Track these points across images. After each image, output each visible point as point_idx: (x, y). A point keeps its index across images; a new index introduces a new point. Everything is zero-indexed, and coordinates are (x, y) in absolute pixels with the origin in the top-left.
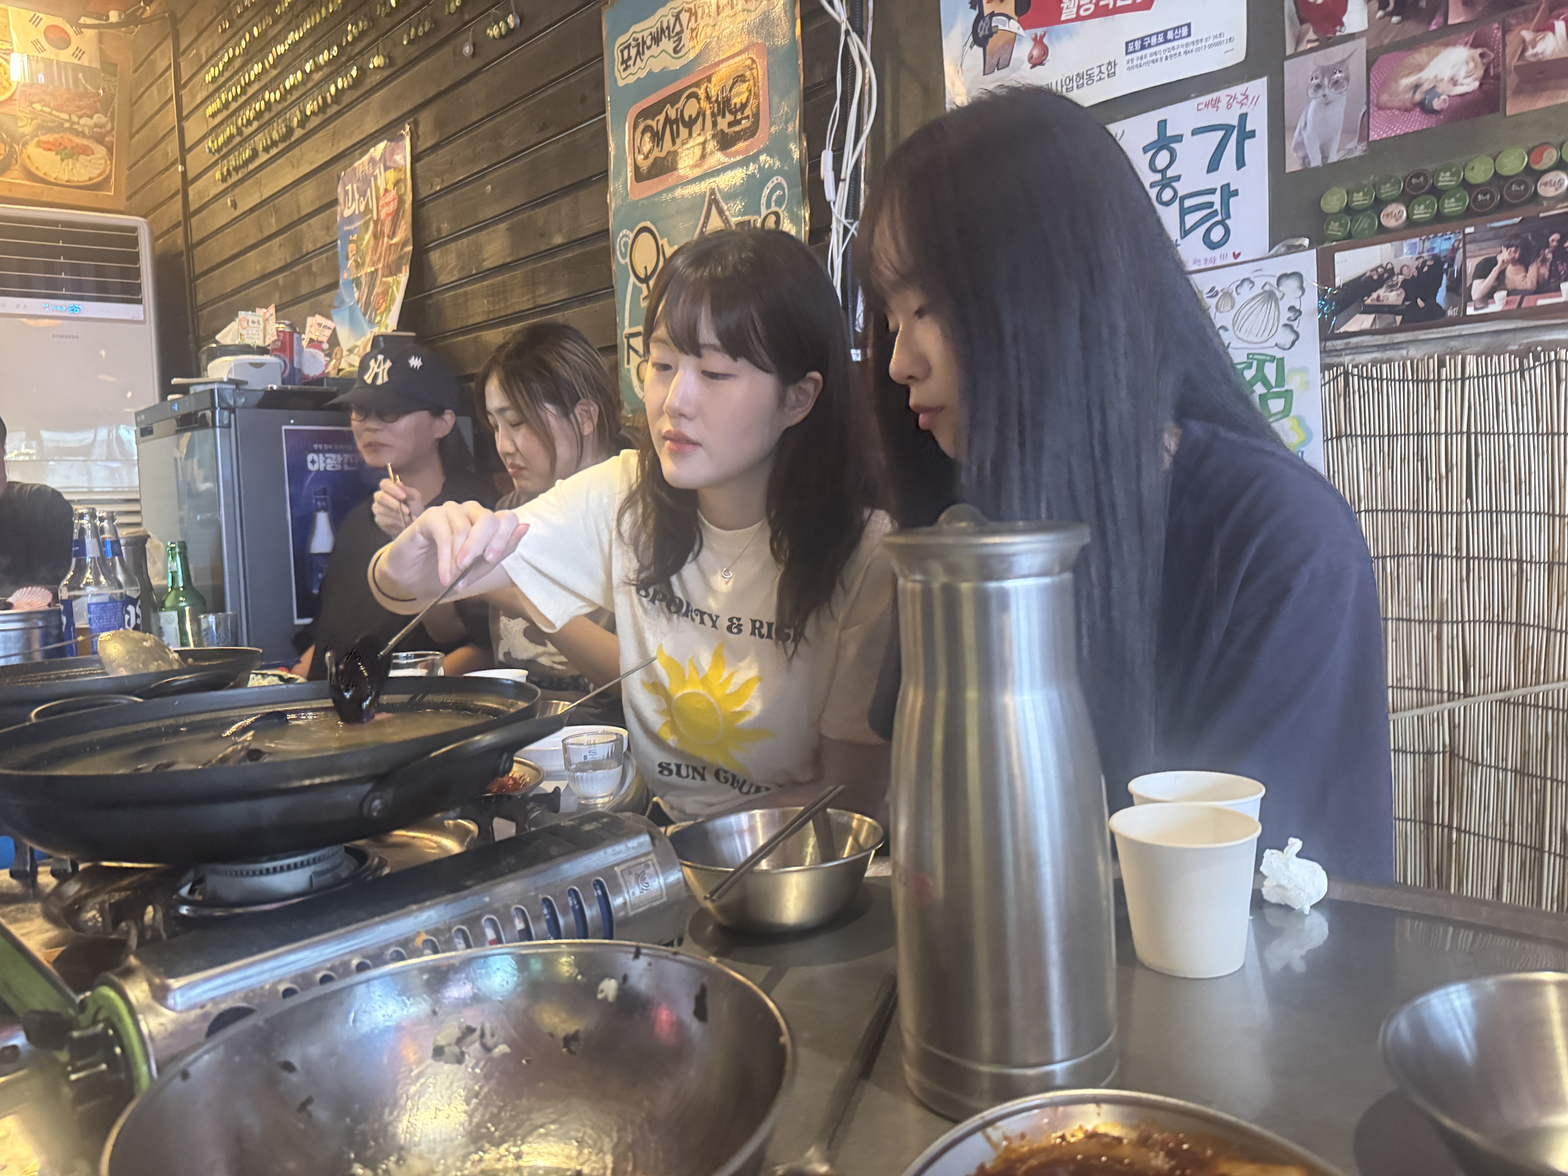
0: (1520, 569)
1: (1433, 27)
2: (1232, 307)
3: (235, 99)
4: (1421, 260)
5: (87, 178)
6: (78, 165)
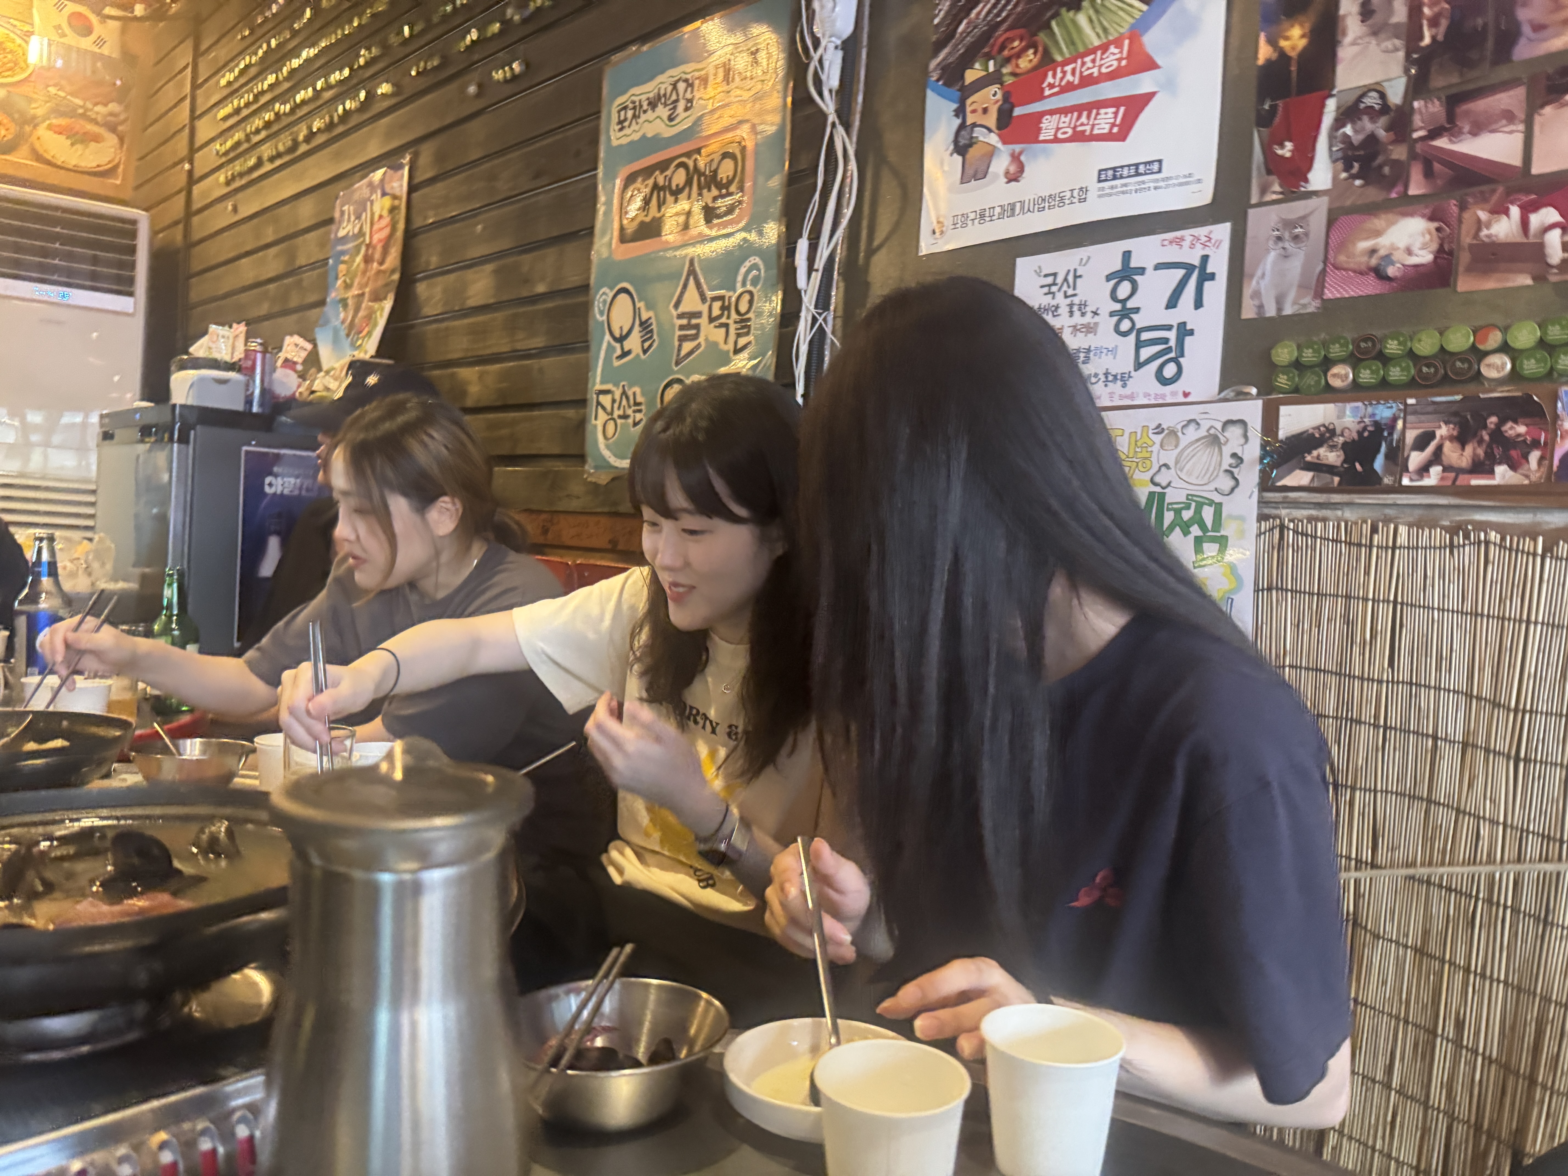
0: (1435, 746)
1: (1394, 195)
2: (1176, 446)
3: (247, 105)
4: (1362, 425)
5: (94, 164)
6: (87, 151)
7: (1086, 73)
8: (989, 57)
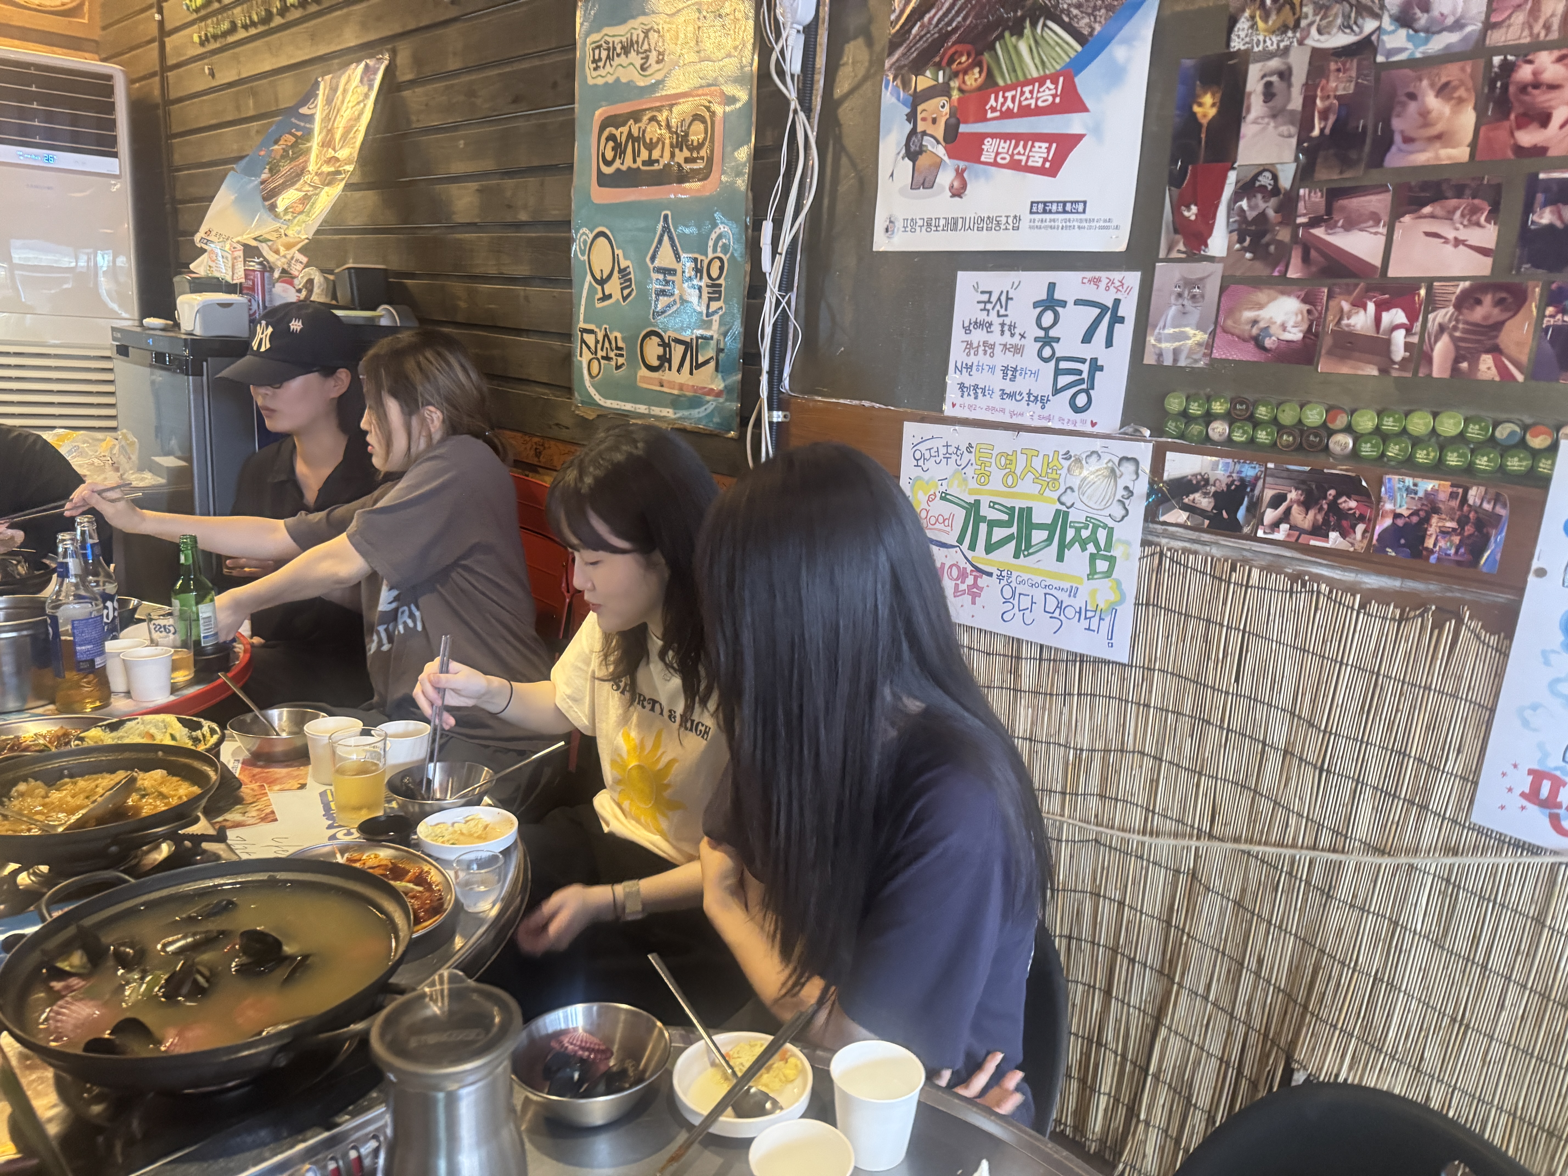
0: (1263, 750)
1: (1276, 274)
2: (1081, 473)
4: (1231, 479)
5: (59, 3)
7: (1024, 103)
8: (938, 66)
